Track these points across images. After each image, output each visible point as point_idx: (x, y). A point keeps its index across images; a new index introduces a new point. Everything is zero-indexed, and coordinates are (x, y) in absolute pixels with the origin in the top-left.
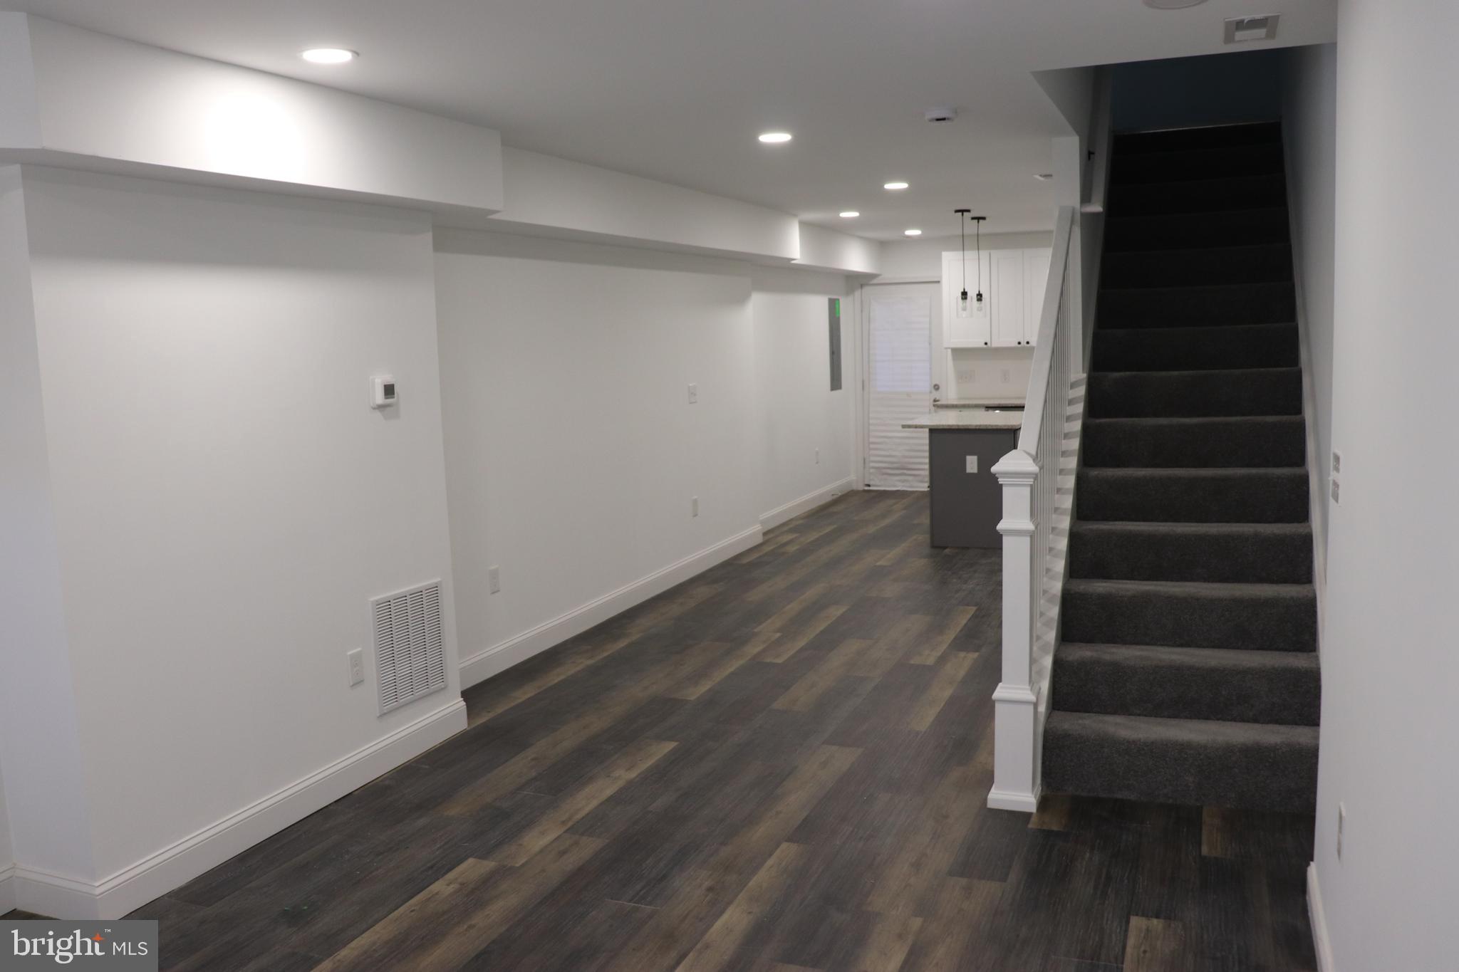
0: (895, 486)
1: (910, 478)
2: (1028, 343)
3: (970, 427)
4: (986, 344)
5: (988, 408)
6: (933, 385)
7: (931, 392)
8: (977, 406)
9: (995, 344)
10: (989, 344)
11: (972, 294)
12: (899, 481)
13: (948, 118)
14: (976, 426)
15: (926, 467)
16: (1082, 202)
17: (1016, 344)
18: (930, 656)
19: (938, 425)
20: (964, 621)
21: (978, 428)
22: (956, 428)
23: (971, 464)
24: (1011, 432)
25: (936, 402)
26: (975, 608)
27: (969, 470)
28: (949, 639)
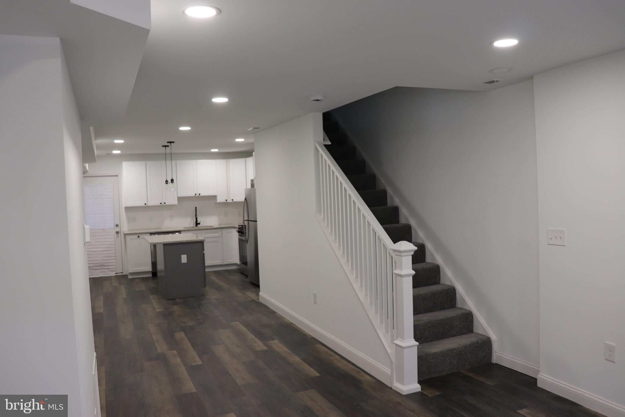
0: (97, 275)
1: (106, 270)
2: (165, 203)
3: (184, 242)
4: (145, 204)
5: (151, 234)
6: (115, 225)
7: (114, 228)
8: (146, 233)
9: (150, 204)
10: (147, 204)
12: (100, 272)
13: (321, 100)
14: (186, 241)
15: (114, 264)
16: (324, 140)
17: (159, 204)
18: (260, 346)
19: (168, 242)
20: (245, 329)
21: (187, 242)
22: (177, 242)
23: (184, 259)
24: (201, 243)
25: (117, 233)
26: (238, 322)
27: (183, 262)
28: (253, 337)
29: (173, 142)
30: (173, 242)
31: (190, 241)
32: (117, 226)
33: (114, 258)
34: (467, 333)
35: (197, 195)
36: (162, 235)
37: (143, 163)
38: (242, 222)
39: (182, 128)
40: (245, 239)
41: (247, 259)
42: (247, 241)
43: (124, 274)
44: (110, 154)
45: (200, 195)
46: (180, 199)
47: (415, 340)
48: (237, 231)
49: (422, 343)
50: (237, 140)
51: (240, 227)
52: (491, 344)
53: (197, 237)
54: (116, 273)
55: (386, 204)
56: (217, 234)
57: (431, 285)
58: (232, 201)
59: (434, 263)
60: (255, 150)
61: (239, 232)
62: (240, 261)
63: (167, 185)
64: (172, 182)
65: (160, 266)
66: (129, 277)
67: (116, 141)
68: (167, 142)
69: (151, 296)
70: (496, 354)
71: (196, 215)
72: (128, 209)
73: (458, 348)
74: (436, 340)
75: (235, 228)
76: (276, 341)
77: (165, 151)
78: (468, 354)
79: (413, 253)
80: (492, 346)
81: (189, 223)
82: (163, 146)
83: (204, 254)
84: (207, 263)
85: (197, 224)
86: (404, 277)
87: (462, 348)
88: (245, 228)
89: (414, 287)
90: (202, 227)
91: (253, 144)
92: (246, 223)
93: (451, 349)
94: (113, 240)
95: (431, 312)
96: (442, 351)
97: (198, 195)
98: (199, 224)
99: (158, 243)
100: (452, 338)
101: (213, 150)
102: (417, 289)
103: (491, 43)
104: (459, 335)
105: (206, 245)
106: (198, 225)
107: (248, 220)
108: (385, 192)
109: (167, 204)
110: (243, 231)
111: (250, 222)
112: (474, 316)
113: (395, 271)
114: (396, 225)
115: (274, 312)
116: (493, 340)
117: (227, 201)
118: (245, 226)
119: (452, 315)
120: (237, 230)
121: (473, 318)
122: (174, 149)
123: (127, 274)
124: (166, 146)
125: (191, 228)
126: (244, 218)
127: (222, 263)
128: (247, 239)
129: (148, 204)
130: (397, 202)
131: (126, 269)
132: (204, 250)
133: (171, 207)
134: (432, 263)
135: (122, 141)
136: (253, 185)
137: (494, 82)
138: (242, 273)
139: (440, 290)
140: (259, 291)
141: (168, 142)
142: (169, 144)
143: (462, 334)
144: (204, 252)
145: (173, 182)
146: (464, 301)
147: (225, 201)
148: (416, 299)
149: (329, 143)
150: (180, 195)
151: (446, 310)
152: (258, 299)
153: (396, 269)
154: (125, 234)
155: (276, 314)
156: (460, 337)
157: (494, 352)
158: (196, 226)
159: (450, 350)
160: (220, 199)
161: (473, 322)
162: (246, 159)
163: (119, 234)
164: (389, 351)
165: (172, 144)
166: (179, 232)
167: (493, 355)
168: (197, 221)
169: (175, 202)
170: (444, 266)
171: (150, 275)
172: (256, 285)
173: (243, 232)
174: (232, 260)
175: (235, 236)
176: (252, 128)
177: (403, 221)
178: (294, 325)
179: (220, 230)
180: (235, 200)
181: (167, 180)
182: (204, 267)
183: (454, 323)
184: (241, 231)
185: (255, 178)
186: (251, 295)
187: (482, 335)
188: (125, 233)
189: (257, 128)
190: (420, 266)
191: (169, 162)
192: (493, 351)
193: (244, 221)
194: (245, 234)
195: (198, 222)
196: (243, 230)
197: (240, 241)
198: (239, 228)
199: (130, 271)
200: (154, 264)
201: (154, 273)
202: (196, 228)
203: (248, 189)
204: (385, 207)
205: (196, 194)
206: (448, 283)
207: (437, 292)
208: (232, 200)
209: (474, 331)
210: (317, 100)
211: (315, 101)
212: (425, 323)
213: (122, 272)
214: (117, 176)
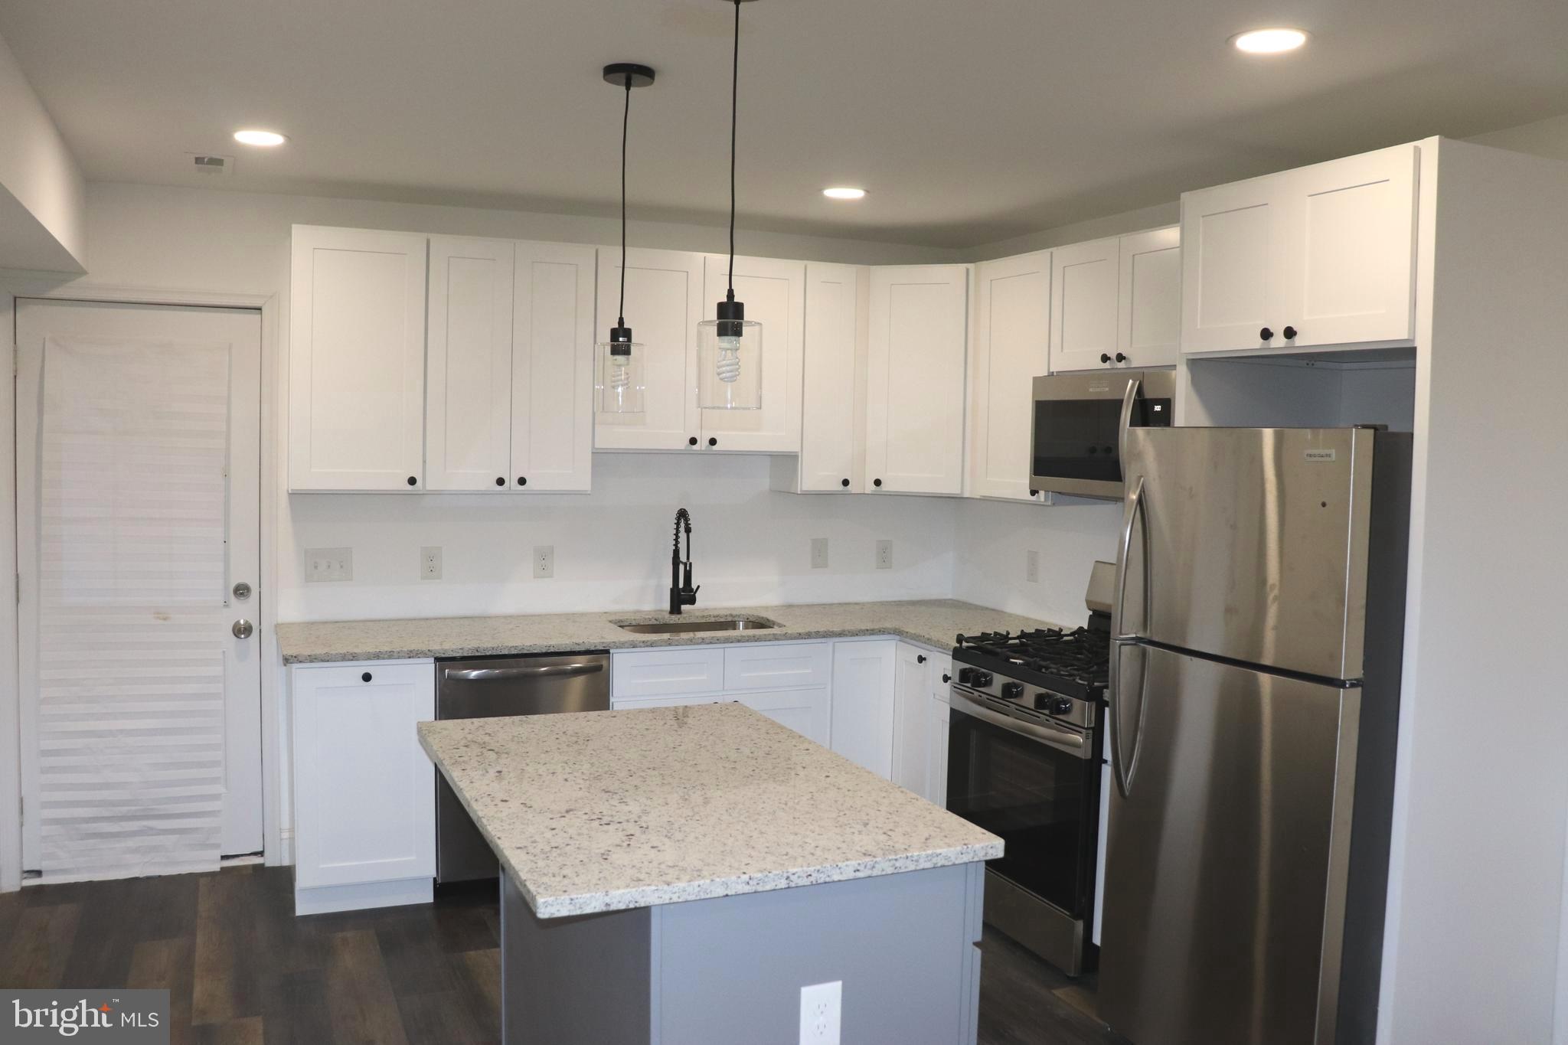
4: (412, 481)
6: (231, 587)
7: (226, 604)
10: (420, 483)
17: (488, 484)
23: (820, 1017)
25: (242, 631)
32: (242, 591)
35: (697, 447)
37: (411, 243)
43: (270, 861)
45: (715, 447)
46: (604, 460)
51: (965, 644)
54: (224, 858)
58: (871, 487)
85: (683, 595)
94: (216, 669)
97: (702, 445)
98: (693, 597)
106: (686, 605)
109: (533, 483)
117: (853, 486)
129: (424, 481)
131: (285, 834)
133: (555, 502)
145: (738, 332)
147: (844, 487)
150: (606, 442)
158: (675, 609)
160: (816, 476)
163: (253, 636)
169: (578, 477)
171: (427, 898)
179: (823, 647)
180: (889, 486)
198: (959, 654)
202: (675, 619)
205: (692, 442)
208: (878, 483)
213: (261, 854)
214: (260, 309)
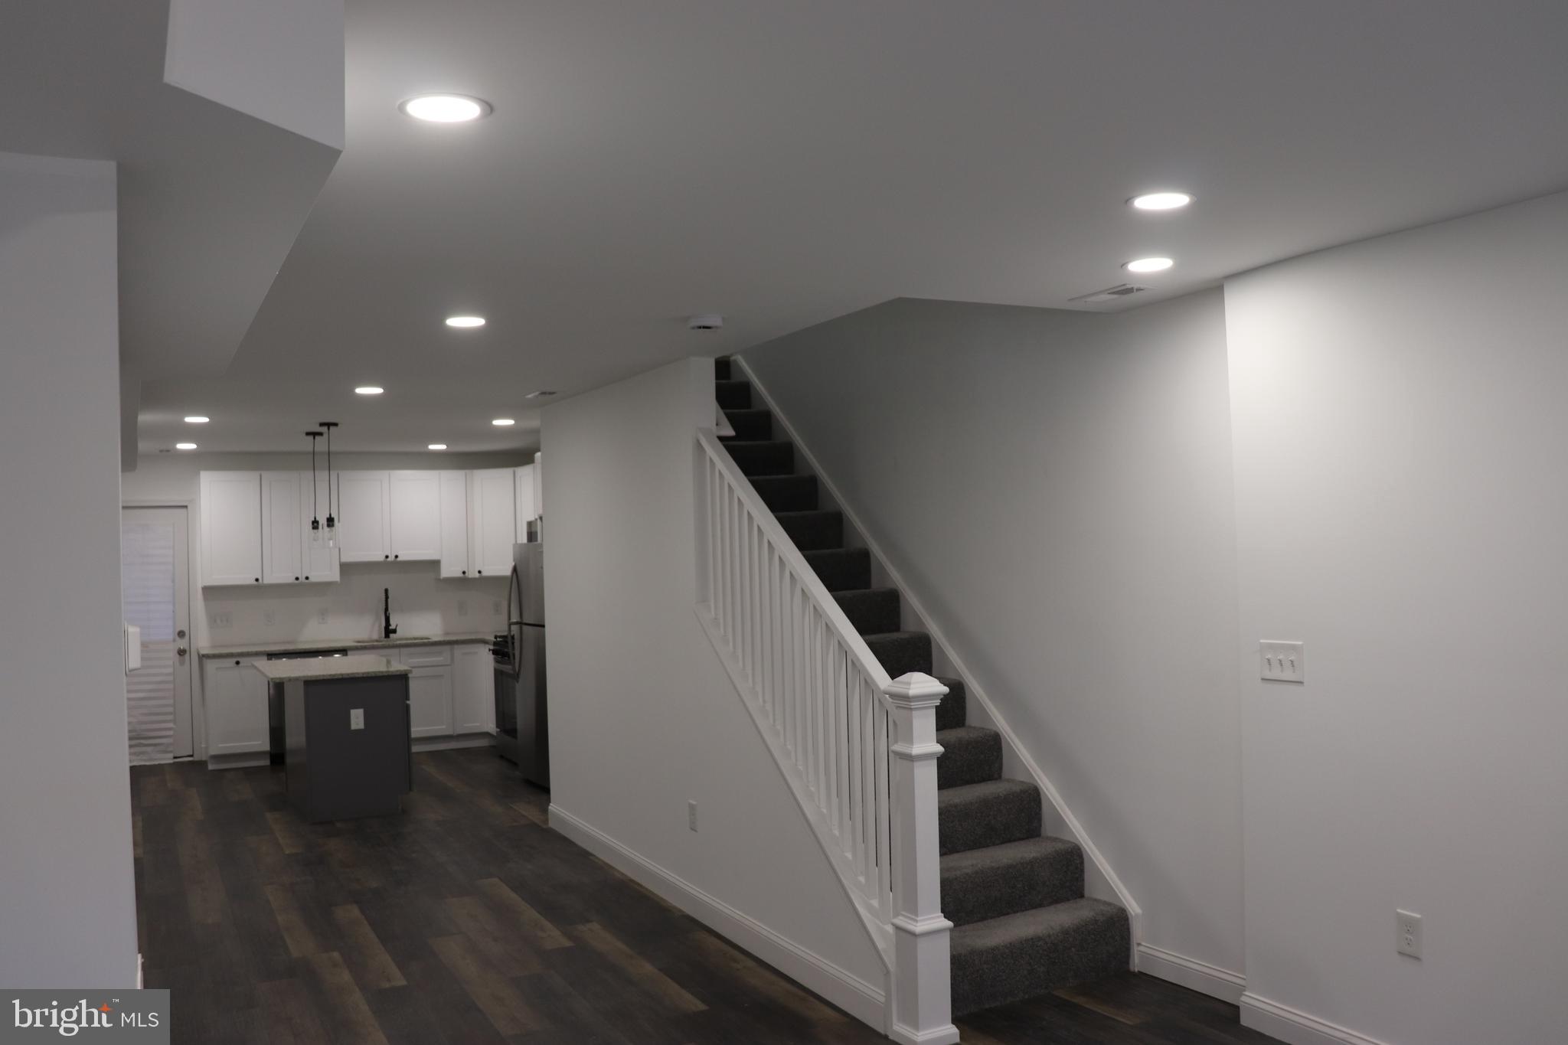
1: (149, 749)
2: (307, 578)
3: (356, 676)
4: (257, 580)
5: (271, 656)
6: (176, 632)
7: (174, 640)
8: (257, 654)
9: (268, 579)
10: (260, 581)
11: (323, 521)
13: (717, 327)
14: (363, 674)
15: (171, 733)
16: (717, 425)
17: (292, 580)
18: (553, 937)
19: (317, 676)
20: (513, 895)
21: (365, 676)
22: (341, 677)
23: (357, 719)
24: (403, 678)
25: (182, 652)
26: (495, 880)
27: (354, 727)
28: (538, 916)
29: (336, 425)
30: (330, 675)
31: (373, 675)
32: (181, 634)
33: (171, 717)
34: (1068, 900)
35: (389, 559)
36: (299, 659)
37: (254, 476)
38: (506, 627)
39: (361, 391)
40: (512, 672)
41: (516, 722)
42: (516, 676)
43: (196, 758)
44: (168, 451)
45: (398, 559)
46: (346, 568)
47: (945, 917)
48: (490, 650)
49: (960, 925)
50: (498, 422)
51: (498, 639)
52: (1128, 925)
53: (388, 662)
54: (175, 758)
55: (867, 584)
56: (441, 657)
57: (979, 782)
58: (477, 575)
59: (988, 729)
60: (542, 447)
61: (495, 652)
62: (497, 727)
63: (315, 531)
64: (329, 526)
65: (296, 738)
66: (211, 767)
67: (190, 420)
68: (318, 425)
69: (269, 816)
70: (1141, 948)
71: (386, 609)
72: (209, 591)
73: (1049, 936)
74: (994, 917)
75: (484, 642)
76: (595, 926)
77: (312, 446)
78: (1073, 949)
79: (938, 702)
80: (1131, 931)
81: (367, 628)
82: (308, 434)
83: (408, 707)
84: (416, 731)
85: (389, 631)
86: (916, 761)
87: (1057, 936)
88: (513, 643)
89: (941, 787)
90: (398, 640)
91: (536, 432)
92: (515, 629)
93: (1032, 939)
94: (170, 670)
95: (979, 848)
96: (1011, 944)
97: (391, 558)
98: (394, 631)
99: (290, 680)
100: (1033, 911)
101: (432, 447)
102: (946, 792)
103: (1128, 200)
104: (1050, 904)
105: (413, 685)
106: (391, 635)
107: (520, 624)
108: (865, 556)
109: (312, 579)
110: (506, 650)
111: (525, 628)
112: (1085, 856)
113: (895, 745)
114: (895, 636)
115: (585, 855)
116: (1133, 913)
117: (467, 574)
118: (513, 637)
119: (1032, 856)
120: (492, 647)
121: (1082, 863)
122: (337, 440)
123: (204, 759)
124: (314, 434)
125: (373, 641)
126: (509, 619)
127: (449, 732)
128: (517, 670)
129: (263, 580)
130: (896, 578)
131: (203, 746)
132: (407, 698)
133: (324, 587)
134: (983, 729)
135: (204, 420)
136: (532, 536)
137: (1133, 292)
138: (502, 757)
139: (1001, 794)
140: (549, 801)
141: (322, 425)
142: (324, 429)
143: (1057, 901)
144: (408, 702)
145: (333, 526)
146: (1060, 821)
147: (462, 575)
148: (947, 816)
149: (730, 432)
150: (345, 559)
151: (1016, 843)
152: (546, 821)
153: (896, 742)
154: (203, 656)
155: (591, 858)
156: (1052, 908)
157: (1135, 945)
158: (387, 636)
159: (1028, 940)
160: (448, 571)
161: (1082, 871)
162: (516, 469)
163: (187, 655)
164: (881, 945)
165: (332, 428)
166: (343, 651)
167: (1132, 951)
168: (390, 625)
169: (334, 575)
170: (1013, 736)
171: (266, 762)
172: (539, 786)
173: (507, 652)
174: (478, 724)
175: (484, 663)
176: (537, 393)
177: (909, 626)
178: (639, 884)
179: (447, 648)
180: (485, 574)
181: (317, 519)
182: (408, 740)
183: (1038, 875)
184: (502, 649)
185: (541, 518)
186: (527, 811)
187: (1106, 903)
188: (203, 652)
189: (550, 393)
190: (954, 735)
191: (322, 475)
192: (1132, 944)
193: (510, 625)
194: (512, 658)
195: (392, 627)
196: (507, 647)
197: (499, 675)
198: (495, 644)
199: (213, 751)
200: (277, 732)
201: (277, 756)
202: (385, 642)
203: (522, 545)
204: (867, 591)
205: (387, 557)
206: (1021, 777)
207: (995, 798)
208: (480, 572)
209: (1087, 893)
210: (704, 327)
211: (700, 330)
212: (967, 874)
213: (192, 756)
214: (186, 507)
